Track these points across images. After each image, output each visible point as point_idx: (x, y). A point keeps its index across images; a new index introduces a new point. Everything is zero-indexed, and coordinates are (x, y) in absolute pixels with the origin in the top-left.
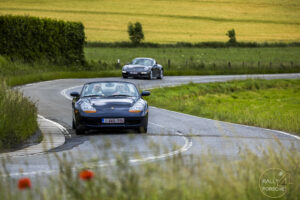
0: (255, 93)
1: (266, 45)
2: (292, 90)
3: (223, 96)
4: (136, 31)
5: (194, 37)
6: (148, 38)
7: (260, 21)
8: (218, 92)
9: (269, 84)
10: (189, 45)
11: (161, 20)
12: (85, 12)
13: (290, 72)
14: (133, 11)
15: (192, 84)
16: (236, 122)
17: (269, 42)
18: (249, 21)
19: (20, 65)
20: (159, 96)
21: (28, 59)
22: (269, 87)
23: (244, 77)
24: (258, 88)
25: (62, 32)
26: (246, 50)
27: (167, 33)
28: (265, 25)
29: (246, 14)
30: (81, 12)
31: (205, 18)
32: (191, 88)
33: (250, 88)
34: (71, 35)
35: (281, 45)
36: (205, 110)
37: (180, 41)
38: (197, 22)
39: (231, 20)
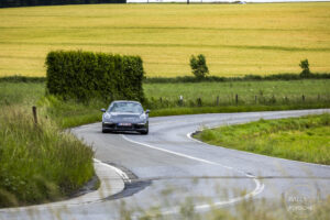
3: (298, 133)
4: (199, 64)
5: (263, 69)
6: (213, 72)
8: (292, 129)
10: (258, 78)
11: (227, 51)
12: (144, 45)
14: (196, 43)
15: (262, 121)
16: (312, 161)
18: (324, 50)
19: (73, 105)
20: (226, 135)
21: (82, 98)
23: (320, 111)
25: (118, 67)
26: (321, 81)
27: (234, 66)
29: (320, 42)
30: (139, 45)
31: (275, 48)
32: (262, 125)
33: (326, 124)
34: (128, 71)
36: (278, 149)
37: (248, 74)
38: (266, 52)
39: (304, 50)
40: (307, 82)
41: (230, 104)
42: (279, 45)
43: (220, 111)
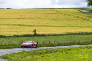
0: (50, 55)
1: (49, 35)
2: (65, 53)
3: (38, 56)
5: (19, 33)
7: (46, 26)
8: (35, 54)
9: (56, 51)
10: (18, 36)
13: (63, 46)
15: (24, 52)
17: (50, 34)
18: (41, 26)
20: (12, 57)
22: (55, 52)
24: (51, 52)
26: (41, 37)
27: (8, 32)
28: (48, 27)
29: (39, 23)
31: (23, 25)
33: (48, 53)
35: (55, 35)
37: (14, 34)
38: (20, 27)
39: (34, 26)
40: (36, 38)
41: (11, 45)
42: (24, 24)
43: (7, 48)
